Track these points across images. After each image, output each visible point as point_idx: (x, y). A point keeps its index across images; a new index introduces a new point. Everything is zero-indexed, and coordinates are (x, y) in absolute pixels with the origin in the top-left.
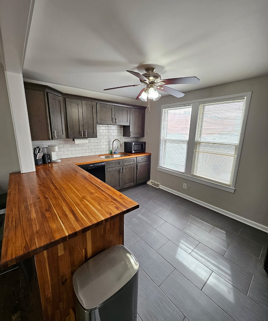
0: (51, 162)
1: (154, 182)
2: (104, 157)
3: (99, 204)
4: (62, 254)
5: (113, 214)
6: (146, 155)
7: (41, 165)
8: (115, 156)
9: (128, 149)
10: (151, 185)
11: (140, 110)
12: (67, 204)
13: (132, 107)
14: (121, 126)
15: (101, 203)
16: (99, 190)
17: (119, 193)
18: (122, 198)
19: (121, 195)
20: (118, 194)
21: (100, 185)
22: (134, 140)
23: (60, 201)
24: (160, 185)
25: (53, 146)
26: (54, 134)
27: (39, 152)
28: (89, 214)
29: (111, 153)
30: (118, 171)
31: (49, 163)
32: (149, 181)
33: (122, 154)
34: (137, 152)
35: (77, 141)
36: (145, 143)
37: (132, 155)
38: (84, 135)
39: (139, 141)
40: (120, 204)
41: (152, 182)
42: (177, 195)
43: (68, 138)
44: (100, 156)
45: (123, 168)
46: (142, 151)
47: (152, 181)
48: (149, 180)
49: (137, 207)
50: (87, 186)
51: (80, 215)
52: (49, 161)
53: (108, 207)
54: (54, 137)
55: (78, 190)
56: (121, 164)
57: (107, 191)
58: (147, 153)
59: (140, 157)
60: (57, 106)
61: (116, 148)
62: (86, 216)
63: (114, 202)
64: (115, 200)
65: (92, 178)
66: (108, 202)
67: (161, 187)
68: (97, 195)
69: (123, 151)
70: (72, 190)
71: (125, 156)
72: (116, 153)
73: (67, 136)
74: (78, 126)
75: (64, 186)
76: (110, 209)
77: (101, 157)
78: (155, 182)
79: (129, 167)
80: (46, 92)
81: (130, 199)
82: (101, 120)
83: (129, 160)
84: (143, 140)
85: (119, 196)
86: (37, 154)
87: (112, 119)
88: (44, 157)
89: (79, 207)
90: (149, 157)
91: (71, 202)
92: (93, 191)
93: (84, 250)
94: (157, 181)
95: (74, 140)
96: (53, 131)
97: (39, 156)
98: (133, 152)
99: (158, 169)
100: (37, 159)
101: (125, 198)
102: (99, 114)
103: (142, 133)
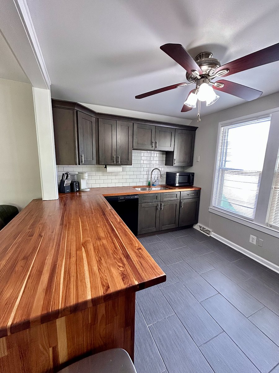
0: (80, 191)
1: (203, 226)
2: (139, 189)
3: (99, 262)
4: (3, 355)
5: (112, 290)
6: (193, 189)
7: (68, 193)
8: (154, 189)
9: (170, 181)
10: (199, 230)
11: (188, 131)
12: (57, 250)
13: (178, 127)
14: (163, 152)
15: (103, 259)
16: (112, 235)
17: (139, 244)
18: (140, 256)
19: (140, 249)
20: (137, 245)
21: (118, 226)
22: (180, 170)
23: (51, 244)
24: (212, 233)
25: (82, 173)
26: (82, 158)
27: (67, 178)
28: (73, 279)
29: (149, 185)
30: (155, 208)
31: (77, 191)
32: (197, 225)
33: (162, 186)
34: (182, 186)
35: (110, 169)
36: (193, 174)
37: (175, 189)
38: (117, 162)
39: (185, 171)
40: (132, 269)
41: (200, 227)
42: (238, 250)
43: (99, 164)
44: (135, 187)
45: (161, 205)
46: (188, 184)
47: (201, 225)
48: (197, 222)
49: (163, 279)
50: (99, 225)
51: (60, 279)
52: (78, 189)
53: (110, 271)
54: (82, 162)
55: (84, 230)
56: (159, 198)
57: (122, 238)
58: (196, 187)
59: (186, 192)
60: (88, 128)
61: (156, 179)
62: (66, 283)
63: (125, 260)
64: (127, 257)
65: (111, 214)
66: (115, 258)
67: (213, 235)
68: (105, 242)
69: (164, 183)
70: (77, 228)
71: (166, 189)
72: (155, 185)
73: (98, 163)
74: (111, 151)
75: (72, 221)
76: (112, 276)
77: (137, 189)
78: (205, 227)
79: (169, 204)
80: (75, 110)
81: (152, 260)
82: (138, 144)
83: (171, 195)
84: (190, 170)
85: (137, 251)
86: (65, 180)
87: (152, 143)
88: (72, 184)
89: (68, 260)
90: (198, 193)
91: (63, 249)
92: (102, 234)
93: (51, 349)
94: (208, 226)
95: (106, 167)
96: (81, 155)
97: (67, 183)
98: (177, 185)
99: (210, 210)
100: (65, 186)
101: (145, 255)
102: (135, 136)
103: (189, 161)
